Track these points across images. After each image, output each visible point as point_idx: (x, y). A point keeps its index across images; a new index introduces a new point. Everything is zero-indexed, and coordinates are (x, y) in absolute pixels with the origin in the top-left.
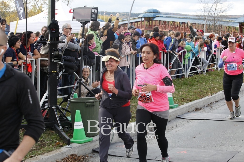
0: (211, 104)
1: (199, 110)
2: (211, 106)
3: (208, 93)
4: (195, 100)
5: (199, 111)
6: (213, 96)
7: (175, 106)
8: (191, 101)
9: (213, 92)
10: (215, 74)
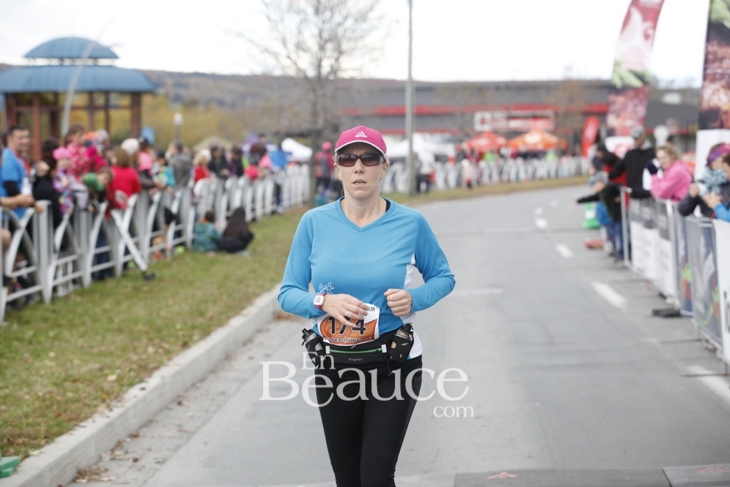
0: (119, 445)
1: (97, 477)
2: (131, 456)
3: (87, 401)
4: (61, 434)
5: (96, 480)
6: (117, 412)
7: (7, 466)
8: (50, 437)
9: (104, 396)
10: (45, 320)
